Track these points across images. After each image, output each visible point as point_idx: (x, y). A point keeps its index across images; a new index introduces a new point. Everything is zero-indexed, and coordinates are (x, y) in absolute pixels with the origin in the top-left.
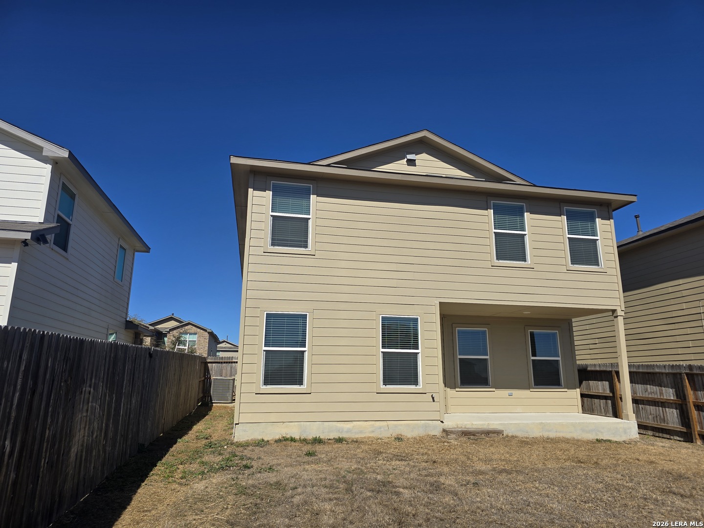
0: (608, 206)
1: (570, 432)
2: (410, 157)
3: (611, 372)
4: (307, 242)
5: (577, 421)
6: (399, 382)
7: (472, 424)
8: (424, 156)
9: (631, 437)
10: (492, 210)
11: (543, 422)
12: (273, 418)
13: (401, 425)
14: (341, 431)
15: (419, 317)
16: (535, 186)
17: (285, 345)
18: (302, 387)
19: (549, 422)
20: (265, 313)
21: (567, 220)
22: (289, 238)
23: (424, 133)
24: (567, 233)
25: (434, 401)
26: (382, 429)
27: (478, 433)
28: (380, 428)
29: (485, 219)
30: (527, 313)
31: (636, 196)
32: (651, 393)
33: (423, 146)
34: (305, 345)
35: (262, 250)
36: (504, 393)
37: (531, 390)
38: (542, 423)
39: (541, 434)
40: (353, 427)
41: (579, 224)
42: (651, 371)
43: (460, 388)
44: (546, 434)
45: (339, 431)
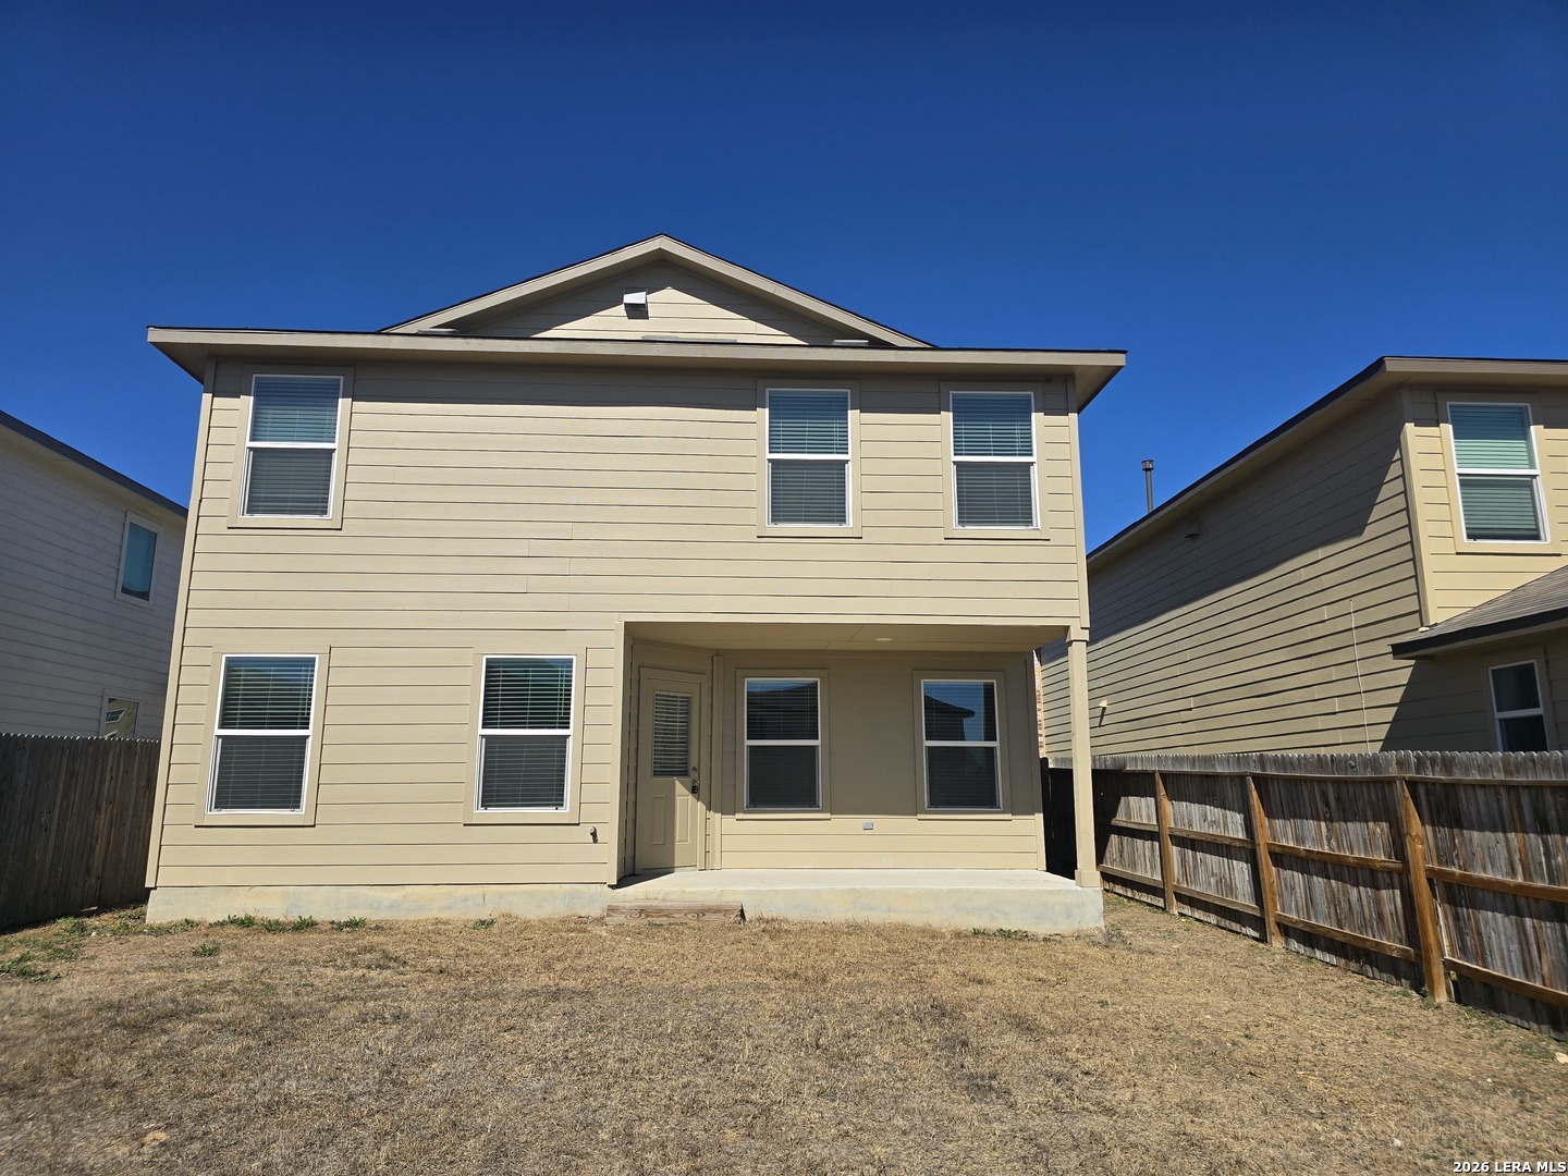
0: (1066, 382)
1: (923, 912)
2: (629, 298)
3: (1153, 773)
4: (326, 500)
5: (944, 887)
6: (522, 801)
7: (683, 892)
8: (669, 294)
9: (1084, 926)
10: (767, 410)
11: (858, 887)
12: (229, 877)
13: (515, 894)
14: (375, 905)
15: (574, 657)
16: (935, 348)
17: (268, 724)
18: (297, 812)
19: (874, 887)
20: (224, 656)
21: (954, 420)
22: (290, 495)
23: (662, 243)
24: (952, 452)
25: (595, 841)
26: (470, 903)
27: (679, 911)
28: (466, 900)
29: (751, 431)
30: (884, 640)
31: (1124, 352)
32: (1213, 823)
33: (660, 271)
34: (308, 724)
35: (225, 522)
36: (855, 822)
37: (920, 816)
38: (854, 889)
39: (849, 916)
40: (405, 896)
41: (991, 429)
42: (1210, 770)
43: (745, 812)
44: (860, 916)
45: (372, 905)
